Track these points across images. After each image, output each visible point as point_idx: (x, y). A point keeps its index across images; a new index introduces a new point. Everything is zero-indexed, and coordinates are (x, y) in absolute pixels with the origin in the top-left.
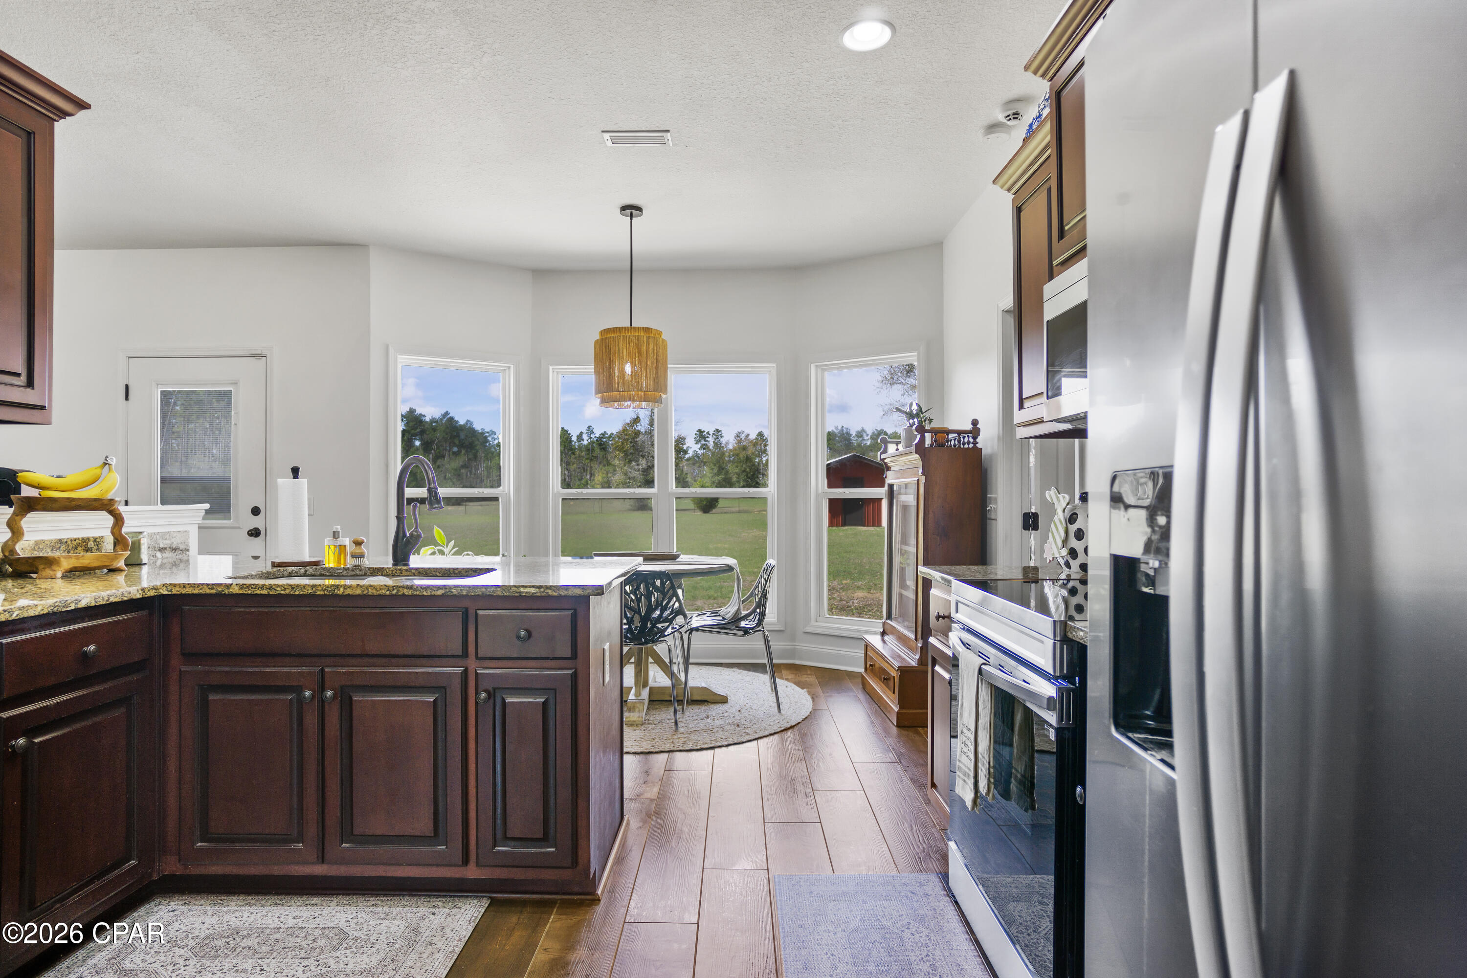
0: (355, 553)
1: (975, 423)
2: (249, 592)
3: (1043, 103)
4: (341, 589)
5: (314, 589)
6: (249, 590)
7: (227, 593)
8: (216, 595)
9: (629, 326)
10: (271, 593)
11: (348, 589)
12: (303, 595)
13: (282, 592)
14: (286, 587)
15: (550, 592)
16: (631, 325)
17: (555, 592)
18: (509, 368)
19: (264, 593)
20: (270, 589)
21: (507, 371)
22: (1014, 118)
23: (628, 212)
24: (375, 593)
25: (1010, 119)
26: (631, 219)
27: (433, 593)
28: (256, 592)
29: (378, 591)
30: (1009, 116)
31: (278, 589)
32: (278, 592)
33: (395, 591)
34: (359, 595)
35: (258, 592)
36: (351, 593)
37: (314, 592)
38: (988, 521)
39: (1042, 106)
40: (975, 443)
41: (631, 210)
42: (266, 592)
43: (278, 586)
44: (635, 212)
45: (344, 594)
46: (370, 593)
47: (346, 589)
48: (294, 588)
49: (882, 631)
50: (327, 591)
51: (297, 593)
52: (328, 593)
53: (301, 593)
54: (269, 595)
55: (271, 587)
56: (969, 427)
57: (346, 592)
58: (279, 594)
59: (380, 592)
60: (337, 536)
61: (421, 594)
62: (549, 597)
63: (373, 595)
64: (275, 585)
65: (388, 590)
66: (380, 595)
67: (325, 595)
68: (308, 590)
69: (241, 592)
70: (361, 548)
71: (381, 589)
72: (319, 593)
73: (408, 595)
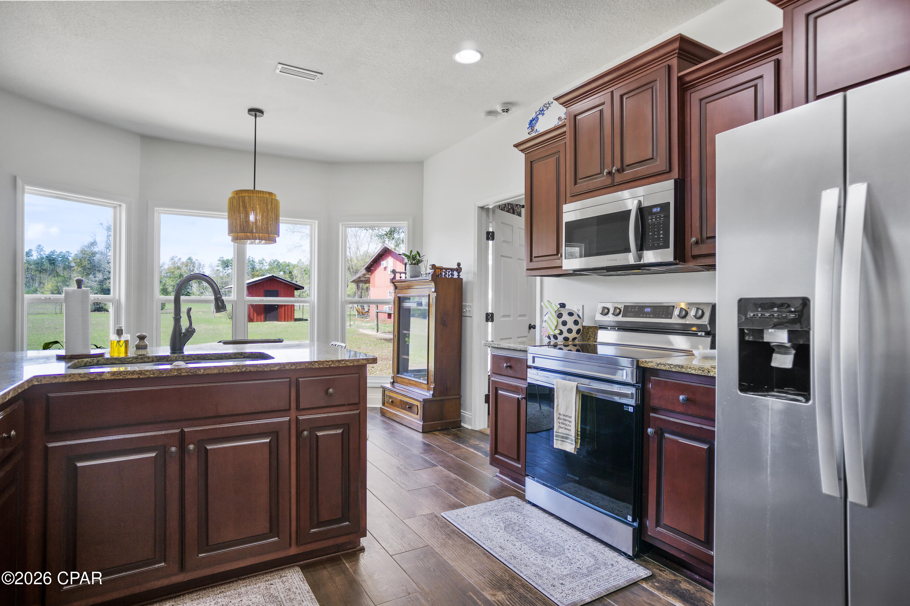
0: (139, 345)
1: (459, 264)
2: (121, 377)
3: (539, 112)
4: (202, 370)
5: (179, 372)
6: (121, 376)
7: (99, 379)
8: (87, 381)
9: (253, 189)
10: (141, 377)
11: (207, 370)
12: (170, 376)
13: (152, 376)
14: (154, 371)
15: (348, 363)
16: (254, 189)
17: (351, 363)
18: (120, 206)
19: (135, 377)
20: (140, 374)
21: (118, 208)
22: (506, 112)
23: (253, 113)
24: (229, 371)
25: (504, 112)
26: (256, 118)
27: (272, 369)
28: (127, 377)
29: (231, 370)
30: (504, 110)
31: (148, 373)
32: (148, 376)
33: (244, 369)
34: (216, 374)
35: (129, 377)
36: (210, 373)
37: (179, 373)
38: (463, 318)
39: (538, 113)
40: (459, 276)
41: (256, 112)
42: (137, 376)
43: (147, 371)
44: (258, 113)
45: (204, 373)
46: (225, 372)
47: (206, 370)
48: (161, 372)
49: (392, 381)
50: (190, 373)
51: (164, 375)
52: (191, 374)
53: (168, 375)
54: (139, 378)
55: (141, 372)
56: (455, 267)
57: (206, 372)
58: (149, 378)
59: (233, 371)
60: (120, 333)
61: (263, 370)
62: (348, 367)
63: (227, 373)
64: (144, 370)
65: (239, 369)
66: (233, 373)
67: (188, 375)
68: (174, 372)
69: (113, 378)
70: (145, 342)
71: (233, 369)
72: (183, 374)
73: (254, 372)
